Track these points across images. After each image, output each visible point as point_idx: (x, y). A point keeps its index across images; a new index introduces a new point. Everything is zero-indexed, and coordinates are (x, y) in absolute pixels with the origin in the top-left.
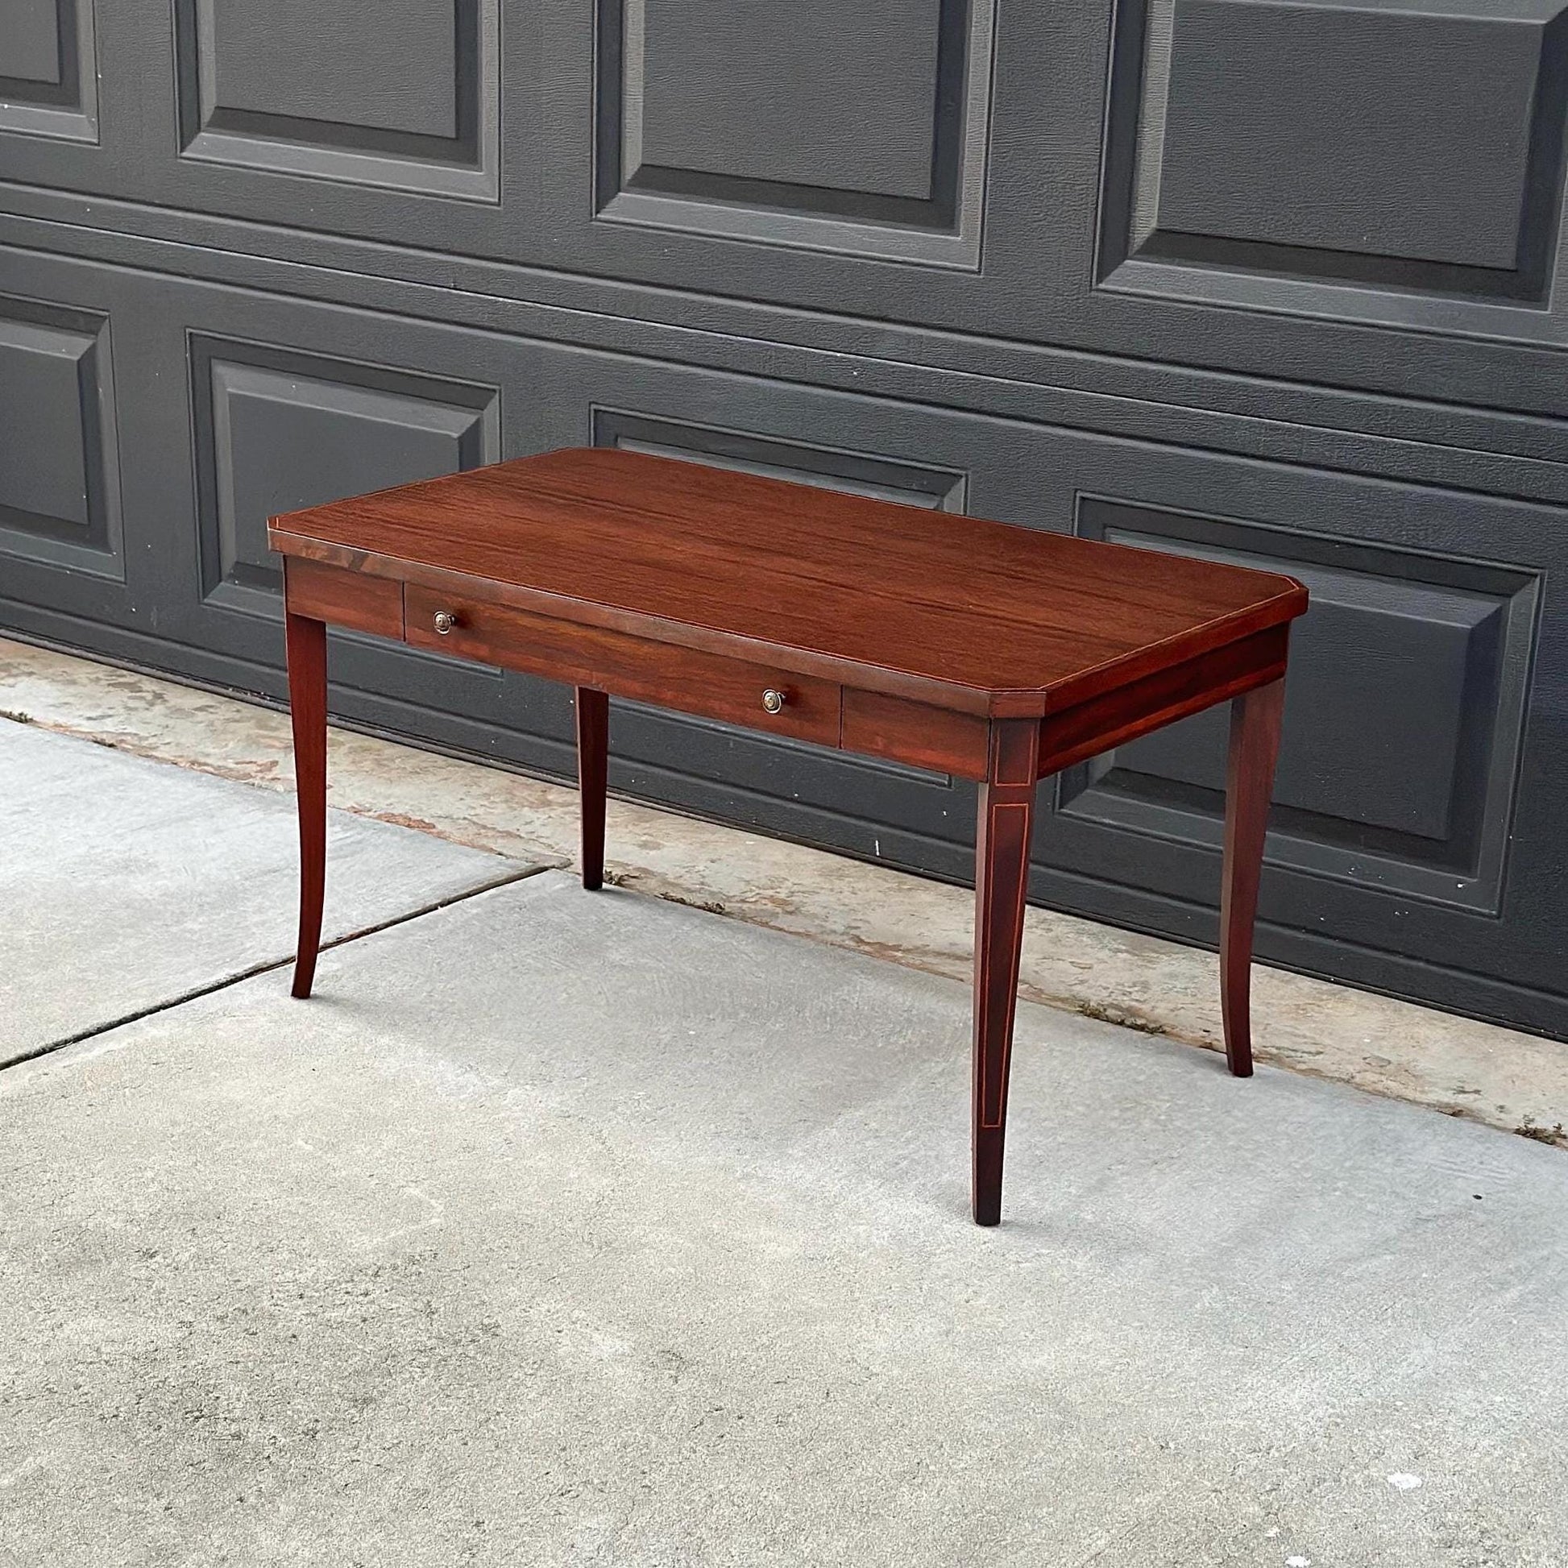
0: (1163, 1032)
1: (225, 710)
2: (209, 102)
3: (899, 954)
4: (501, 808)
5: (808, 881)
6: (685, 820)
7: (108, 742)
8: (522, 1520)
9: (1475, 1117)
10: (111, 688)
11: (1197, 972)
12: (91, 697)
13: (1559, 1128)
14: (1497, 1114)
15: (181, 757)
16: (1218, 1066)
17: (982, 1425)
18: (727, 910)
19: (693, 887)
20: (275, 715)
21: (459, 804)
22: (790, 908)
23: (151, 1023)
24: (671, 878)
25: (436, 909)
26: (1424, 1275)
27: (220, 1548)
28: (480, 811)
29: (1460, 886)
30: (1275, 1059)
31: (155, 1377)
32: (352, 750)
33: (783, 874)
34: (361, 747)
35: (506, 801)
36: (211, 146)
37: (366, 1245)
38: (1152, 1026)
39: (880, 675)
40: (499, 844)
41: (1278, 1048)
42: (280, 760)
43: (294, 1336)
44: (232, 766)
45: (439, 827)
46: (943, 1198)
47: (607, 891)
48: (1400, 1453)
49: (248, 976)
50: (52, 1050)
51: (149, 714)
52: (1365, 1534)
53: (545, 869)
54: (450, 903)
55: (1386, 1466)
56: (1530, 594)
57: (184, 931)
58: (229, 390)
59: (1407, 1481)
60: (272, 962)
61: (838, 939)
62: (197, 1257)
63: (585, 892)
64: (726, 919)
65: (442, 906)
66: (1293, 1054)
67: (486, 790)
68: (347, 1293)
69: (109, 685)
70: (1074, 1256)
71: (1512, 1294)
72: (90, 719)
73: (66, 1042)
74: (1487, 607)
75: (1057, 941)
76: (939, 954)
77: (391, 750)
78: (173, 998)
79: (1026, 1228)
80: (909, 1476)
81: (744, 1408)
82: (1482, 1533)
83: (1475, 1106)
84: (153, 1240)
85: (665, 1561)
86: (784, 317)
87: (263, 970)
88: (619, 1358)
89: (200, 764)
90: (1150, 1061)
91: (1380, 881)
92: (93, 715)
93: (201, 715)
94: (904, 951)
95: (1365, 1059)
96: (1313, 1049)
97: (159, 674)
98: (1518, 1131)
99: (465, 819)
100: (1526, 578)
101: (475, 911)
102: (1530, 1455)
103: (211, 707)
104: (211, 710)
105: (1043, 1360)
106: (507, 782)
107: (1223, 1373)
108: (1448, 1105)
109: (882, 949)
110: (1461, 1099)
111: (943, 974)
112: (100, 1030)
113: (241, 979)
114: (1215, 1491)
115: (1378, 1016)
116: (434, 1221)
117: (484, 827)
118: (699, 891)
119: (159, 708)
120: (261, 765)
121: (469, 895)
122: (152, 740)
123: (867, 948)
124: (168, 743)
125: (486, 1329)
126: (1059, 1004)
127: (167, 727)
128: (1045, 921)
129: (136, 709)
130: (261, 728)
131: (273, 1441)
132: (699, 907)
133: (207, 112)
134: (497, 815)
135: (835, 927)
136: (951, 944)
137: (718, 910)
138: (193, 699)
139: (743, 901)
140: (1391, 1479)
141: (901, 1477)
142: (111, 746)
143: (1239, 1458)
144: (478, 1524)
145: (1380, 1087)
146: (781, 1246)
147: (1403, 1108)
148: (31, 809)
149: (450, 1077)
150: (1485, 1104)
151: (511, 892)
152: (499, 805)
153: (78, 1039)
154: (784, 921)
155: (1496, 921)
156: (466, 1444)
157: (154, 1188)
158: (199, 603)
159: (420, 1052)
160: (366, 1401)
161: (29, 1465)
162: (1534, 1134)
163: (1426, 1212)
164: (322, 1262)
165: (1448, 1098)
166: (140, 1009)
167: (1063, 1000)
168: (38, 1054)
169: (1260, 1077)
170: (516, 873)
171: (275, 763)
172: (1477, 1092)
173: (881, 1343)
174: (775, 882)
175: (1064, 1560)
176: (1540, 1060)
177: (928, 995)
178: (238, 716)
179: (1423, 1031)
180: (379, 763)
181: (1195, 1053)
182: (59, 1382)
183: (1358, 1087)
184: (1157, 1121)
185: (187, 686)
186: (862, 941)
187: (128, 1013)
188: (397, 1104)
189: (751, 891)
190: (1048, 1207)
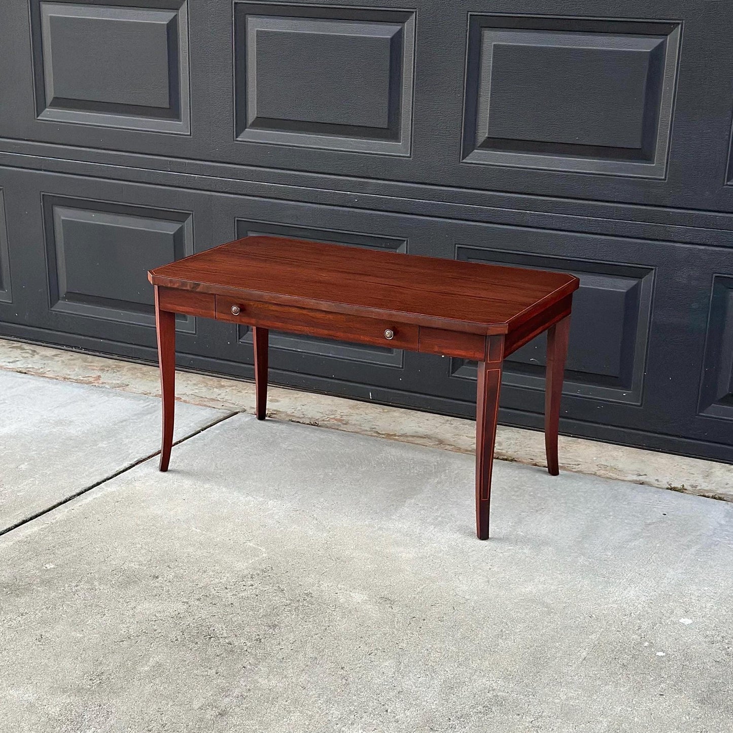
0: (515, 461)
1: (66, 356)
2: (50, 95)
3: (397, 437)
4: (204, 389)
5: (346, 411)
6: (283, 389)
7: (24, 371)
8: (359, 665)
9: (650, 485)
10: (11, 349)
11: (517, 436)
12: (5, 353)
13: (683, 486)
14: (657, 483)
15: (58, 376)
16: (544, 472)
17: (518, 614)
18: (320, 424)
19: (300, 416)
20: (89, 356)
21: (185, 389)
22: (344, 422)
23: (106, 486)
24: (289, 412)
25: (200, 432)
26: (658, 545)
27: (246, 686)
28: (197, 391)
29: (624, 394)
30: (564, 468)
31: (184, 624)
32: (129, 369)
33: (334, 409)
34: (133, 368)
35: (205, 386)
36: (51, 114)
37: (242, 566)
38: (510, 458)
39: (438, 321)
40: (211, 404)
41: (562, 464)
42: (101, 375)
43: (232, 604)
44: (82, 379)
45: (183, 399)
46: (462, 530)
47: (267, 420)
48: (679, 611)
49: (137, 464)
50: (70, 500)
51: (34, 359)
52: (681, 642)
53: (236, 413)
54: (205, 429)
55: (677, 617)
56: (651, 277)
57: (99, 448)
58: (62, 218)
59: (687, 621)
60: (144, 457)
61: (369, 433)
62: (176, 577)
63: (259, 421)
64: (320, 428)
65: (202, 431)
66: (569, 466)
67: (195, 382)
68: (244, 585)
69: (10, 348)
70: (522, 549)
71: (693, 550)
72: (9, 362)
73: (74, 496)
74: (633, 282)
75: (456, 428)
76: (413, 436)
77: (145, 368)
78: (110, 475)
79: (499, 540)
80: (500, 635)
81: (424, 616)
82: (723, 637)
83: (647, 480)
84: (154, 571)
85: (422, 675)
86: (323, 178)
87: (141, 461)
88: (365, 602)
89: (68, 379)
90: (517, 472)
91: (591, 395)
92: (11, 361)
93: (57, 358)
94: (398, 436)
95: (597, 465)
96: (577, 463)
97: (29, 342)
98: (667, 489)
99: (192, 394)
100: (649, 270)
101: (217, 432)
102: (727, 608)
103: (59, 354)
104: (60, 356)
105: (529, 588)
106: (201, 378)
107: (600, 587)
108: (636, 481)
109: (389, 436)
110: (641, 478)
111: (417, 444)
112: (86, 491)
113: (134, 466)
114: (618, 631)
115: (594, 449)
116: (264, 555)
117: (202, 397)
118: (303, 418)
119: (37, 357)
120: (94, 378)
121: (211, 426)
122: (42, 370)
123: (383, 436)
124: (49, 371)
125: (307, 595)
126: (469, 453)
127: (45, 364)
128: (448, 421)
129: (27, 357)
130: (85, 362)
131: (245, 644)
132: (307, 424)
133: (49, 99)
134: (204, 392)
135: (366, 429)
136: (415, 432)
137: (315, 424)
138: (50, 352)
139: (323, 421)
140: (680, 621)
141: (497, 636)
142: (25, 373)
143: (621, 618)
144: (342, 668)
145: (607, 476)
146: (407, 554)
147: (621, 483)
148: (6, 402)
149: (241, 498)
150: (651, 479)
151: (228, 423)
152: (203, 388)
153: (79, 494)
154: (343, 427)
155: (640, 408)
156: (322, 639)
157: (143, 551)
158: (49, 309)
159: (224, 489)
160: (275, 626)
161: (152, 662)
162: (674, 489)
163: (648, 522)
164: (228, 575)
165: (635, 478)
166: (99, 481)
167: (470, 451)
168: (65, 502)
169: (562, 475)
170: (226, 415)
171: (99, 377)
172: (645, 475)
173: (465, 588)
174: (333, 412)
175: (573, 661)
176: (664, 461)
177: (417, 452)
178: (72, 358)
179: (615, 453)
180: (143, 374)
181: (532, 468)
182: (146, 628)
183: (599, 476)
184: (530, 495)
185: (44, 346)
186: (379, 433)
187: (95, 482)
188: (225, 511)
189: (324, 416)
190: (504, 532)
